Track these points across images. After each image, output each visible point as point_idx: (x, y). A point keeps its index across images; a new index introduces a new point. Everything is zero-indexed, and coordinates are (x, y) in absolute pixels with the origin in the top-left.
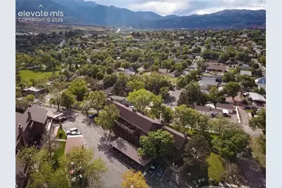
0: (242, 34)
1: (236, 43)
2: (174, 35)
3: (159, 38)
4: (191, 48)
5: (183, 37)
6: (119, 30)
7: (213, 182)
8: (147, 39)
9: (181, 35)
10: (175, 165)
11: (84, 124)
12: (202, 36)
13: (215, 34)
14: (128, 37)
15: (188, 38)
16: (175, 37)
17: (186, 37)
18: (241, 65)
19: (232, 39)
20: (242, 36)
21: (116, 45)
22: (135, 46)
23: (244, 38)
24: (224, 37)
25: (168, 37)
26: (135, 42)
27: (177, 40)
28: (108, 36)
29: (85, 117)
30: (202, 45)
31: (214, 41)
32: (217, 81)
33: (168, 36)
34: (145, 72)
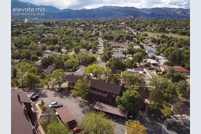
0: (121, 22)
1: (119, 29)
2: (77, 23)
3: (66, 26)
4: (92, 33)
5: (84, 25)
6: (26, 20)
7: (167, 116)
8: (57, 27)
9: (82, 24)
10: (142, 111)
11: (57, 97)
12: (97, 24)
13: (104, 22)
14: (40, 26)
15: (88, 26)
16: (78, 25)
17: (86, 25)
18: (129, 42)
19: (116, 26)
20: (122, 24)
21: (33, 33)
22: (49, 32)
23: (124, 25)
24: (111, 24)
25: (73, 26)
26: (48, 29)
27: (80, 27)
28: (22, 25)
29: (53, 92)
30: (98, 30)
31: (106, 27)
32: (123, 54)
33: (73, 24)
34: (68, 52)
